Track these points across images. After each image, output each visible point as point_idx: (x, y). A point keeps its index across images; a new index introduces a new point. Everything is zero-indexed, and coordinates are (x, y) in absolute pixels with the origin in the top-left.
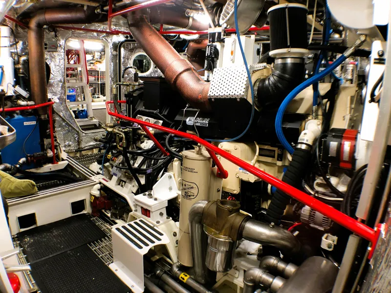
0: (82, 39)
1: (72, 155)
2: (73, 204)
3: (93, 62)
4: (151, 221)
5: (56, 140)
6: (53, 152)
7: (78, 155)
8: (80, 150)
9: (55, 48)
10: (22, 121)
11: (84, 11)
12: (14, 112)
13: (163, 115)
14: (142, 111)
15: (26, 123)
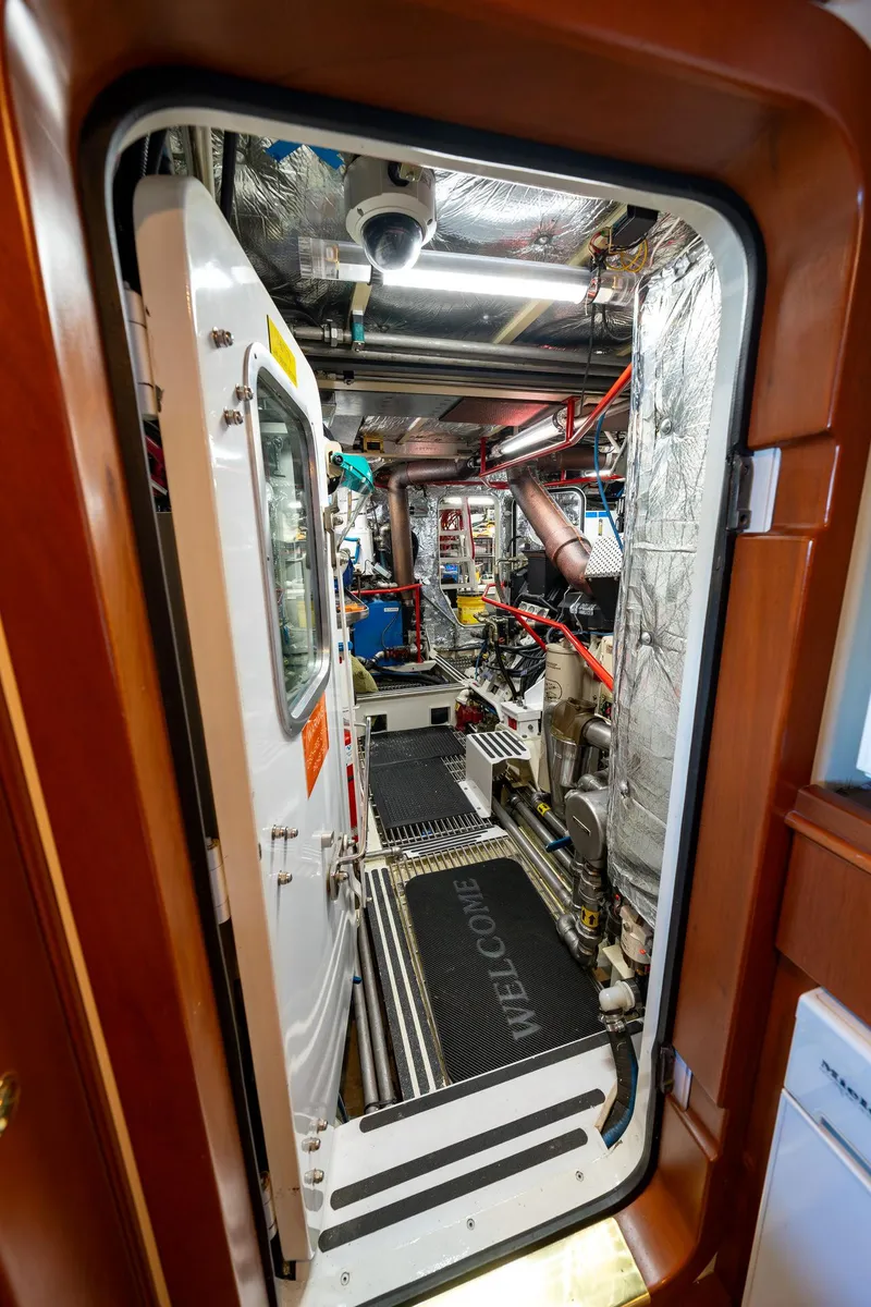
0: (465, 495)
1: (445, 656)
2: (433, 711)
3: (485, 524)
4: (517, 734)
5: (423, 633)
6: (418, 648)
7: (453, 656)
8: (455, 650)
9: (425, 511)
10: (381, 608)
11: (456, 464)
12: (373, 595)
13: (550, 602)
14: (526, 597)
15: (386, 610)
